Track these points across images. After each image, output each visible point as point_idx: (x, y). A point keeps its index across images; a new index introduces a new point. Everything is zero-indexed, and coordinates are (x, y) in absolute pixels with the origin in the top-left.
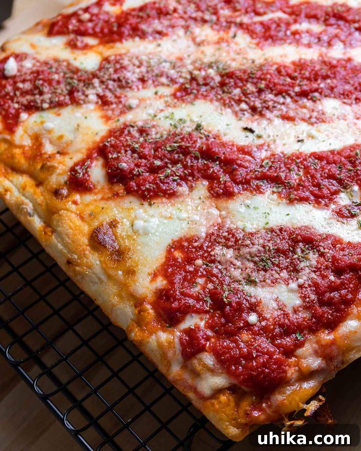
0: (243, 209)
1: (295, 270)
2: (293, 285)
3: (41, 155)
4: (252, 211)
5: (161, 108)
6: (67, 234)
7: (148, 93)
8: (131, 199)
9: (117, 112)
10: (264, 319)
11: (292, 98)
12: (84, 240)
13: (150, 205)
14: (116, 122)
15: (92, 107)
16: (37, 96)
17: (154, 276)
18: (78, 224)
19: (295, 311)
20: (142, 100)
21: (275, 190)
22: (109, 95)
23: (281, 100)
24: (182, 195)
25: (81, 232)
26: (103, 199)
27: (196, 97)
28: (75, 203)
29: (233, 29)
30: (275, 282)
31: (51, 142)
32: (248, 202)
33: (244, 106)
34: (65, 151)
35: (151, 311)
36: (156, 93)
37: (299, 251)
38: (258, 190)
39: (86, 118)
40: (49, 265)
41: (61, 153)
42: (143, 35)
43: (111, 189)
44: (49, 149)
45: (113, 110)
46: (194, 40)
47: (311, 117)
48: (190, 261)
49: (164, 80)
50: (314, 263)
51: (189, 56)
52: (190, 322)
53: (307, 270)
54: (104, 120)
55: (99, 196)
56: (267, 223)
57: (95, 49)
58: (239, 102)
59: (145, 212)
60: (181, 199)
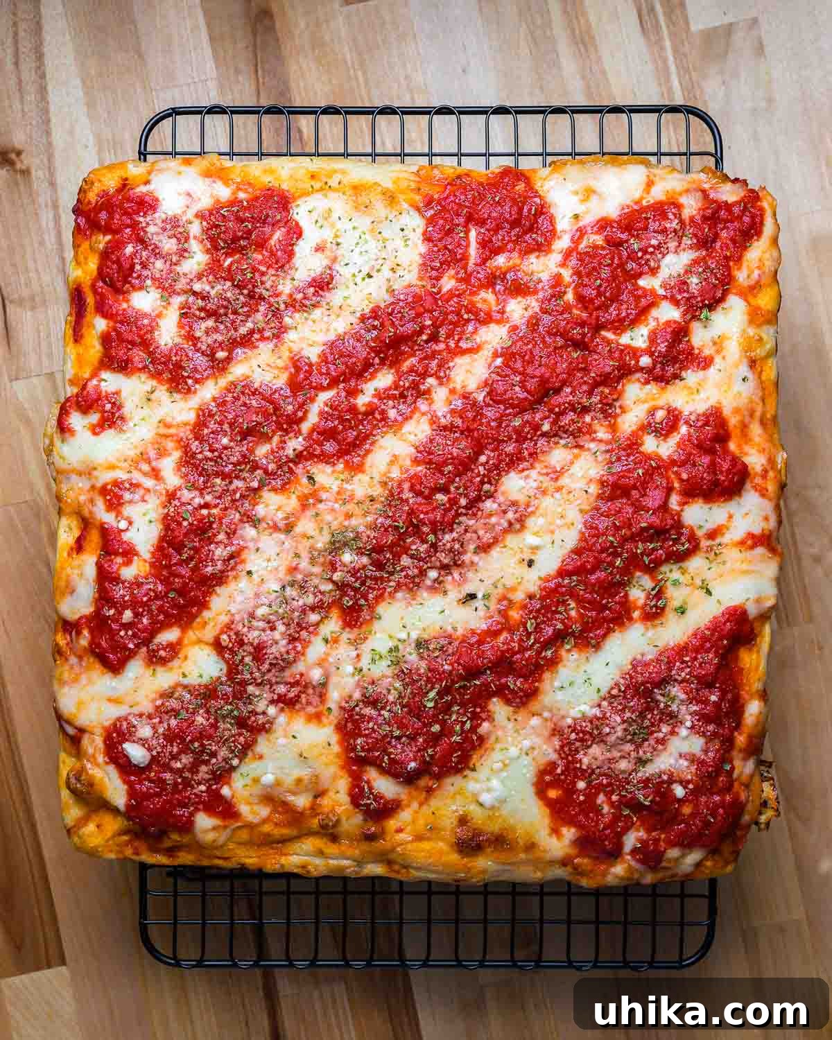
0: (560, 696)
1: (672, 718)
2: (684, 732)
3: (302, 814)
4: (570, 691)
5: (354, 654)
6: (429, 865)
7: (316, 649)
8: (449, 781)
9: (315, 700)
10: (688, 782)
11: (466, 515)
12: (454, 857)
13: (474, 770)
14: (329, 714)
15: (282, 719)
16: (214, 761)
17: (555, 831)
18: (428, 848)
19: (706, 751)
20: (321, 663)
21: (568, 647)
22: (281, 689)
23: (461, 529)
24: (489, 733)
25: (441, 853)
26: (421, 804)
27: (371, 608)
28: (400, 830)
29: (299, 470)
30: (662, 742)
31: (294, 794)
32: (557, 684)
33: (433, 574)
34: (321, 789)
35: (586, 861)
36: (326, 641)
37: (659, 697)
38: (553, 663)
39: (294, 737)
40: (425, 888)
41: (319, 794)
42: (220, 579)
43: (417, 788)
44: (301, 801)
45: (309, 703)
46: (275, 528)
47: (510, 524)
48: (570, 791)
49: (314, 617)
50: (683, 696)
51: (297, 555)
52: (631, 840)
53: (683, 708)
54: (314, 721)
55: (415, 805)
56: (599, 690)
57: (186, 641)
58: (422, 573)
59: (476, 781)
60: (493, 739)
